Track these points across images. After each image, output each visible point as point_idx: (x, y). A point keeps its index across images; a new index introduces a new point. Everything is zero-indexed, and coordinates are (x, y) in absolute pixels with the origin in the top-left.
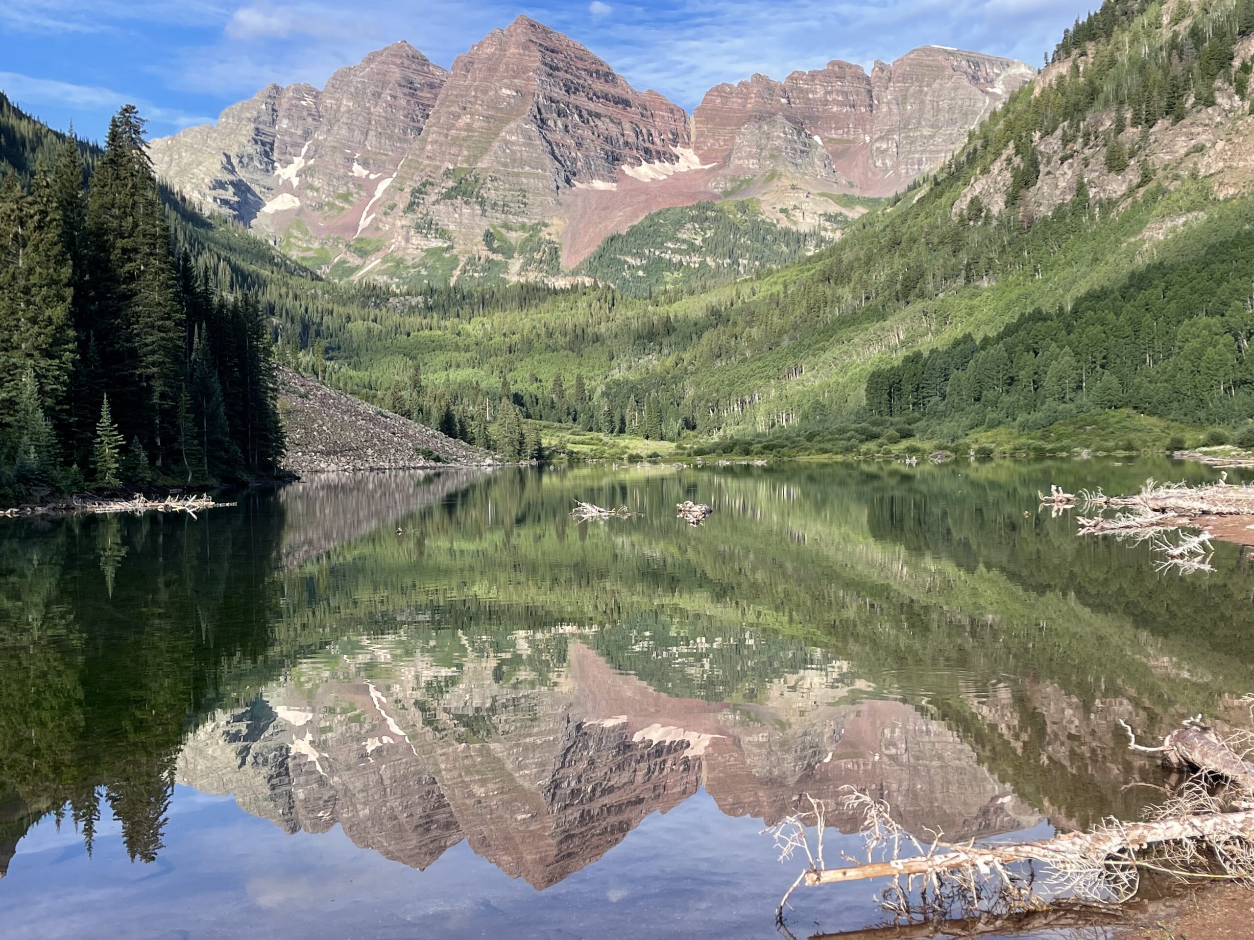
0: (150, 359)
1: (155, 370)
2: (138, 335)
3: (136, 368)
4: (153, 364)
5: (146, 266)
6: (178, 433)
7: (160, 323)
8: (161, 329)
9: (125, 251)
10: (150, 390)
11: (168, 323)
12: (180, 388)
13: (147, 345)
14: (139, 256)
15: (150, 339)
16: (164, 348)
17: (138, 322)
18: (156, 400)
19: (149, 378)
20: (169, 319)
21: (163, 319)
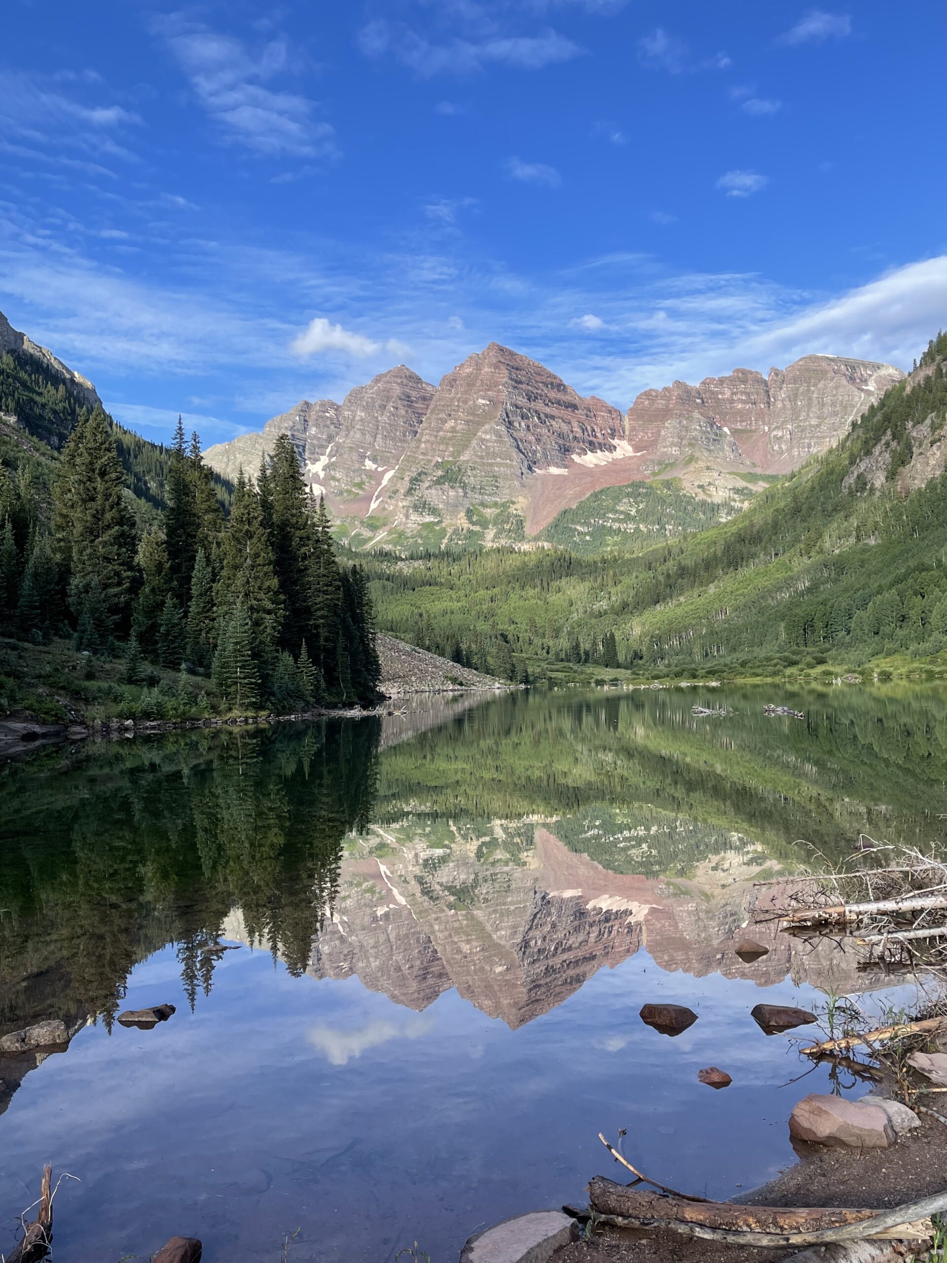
0: (319, 613)
1: (321, 621)
2: (310, 597)
3: (310, 620)
4: (322, 617)
5: (314, 549)
6: (337, 665)
7: (326, 588)
8: (325, 593)
9: (301, 538)
10: (317, 635)
11: (330, 588)
12: (338, 633)
13: (316, 604)
14: (311, 542)
15: (318, 600)
16: (328, 606)
17: (310, 588)
18: (322, 642)
19: (317, 627)
20: (331, 585)
21: (327, 585)
